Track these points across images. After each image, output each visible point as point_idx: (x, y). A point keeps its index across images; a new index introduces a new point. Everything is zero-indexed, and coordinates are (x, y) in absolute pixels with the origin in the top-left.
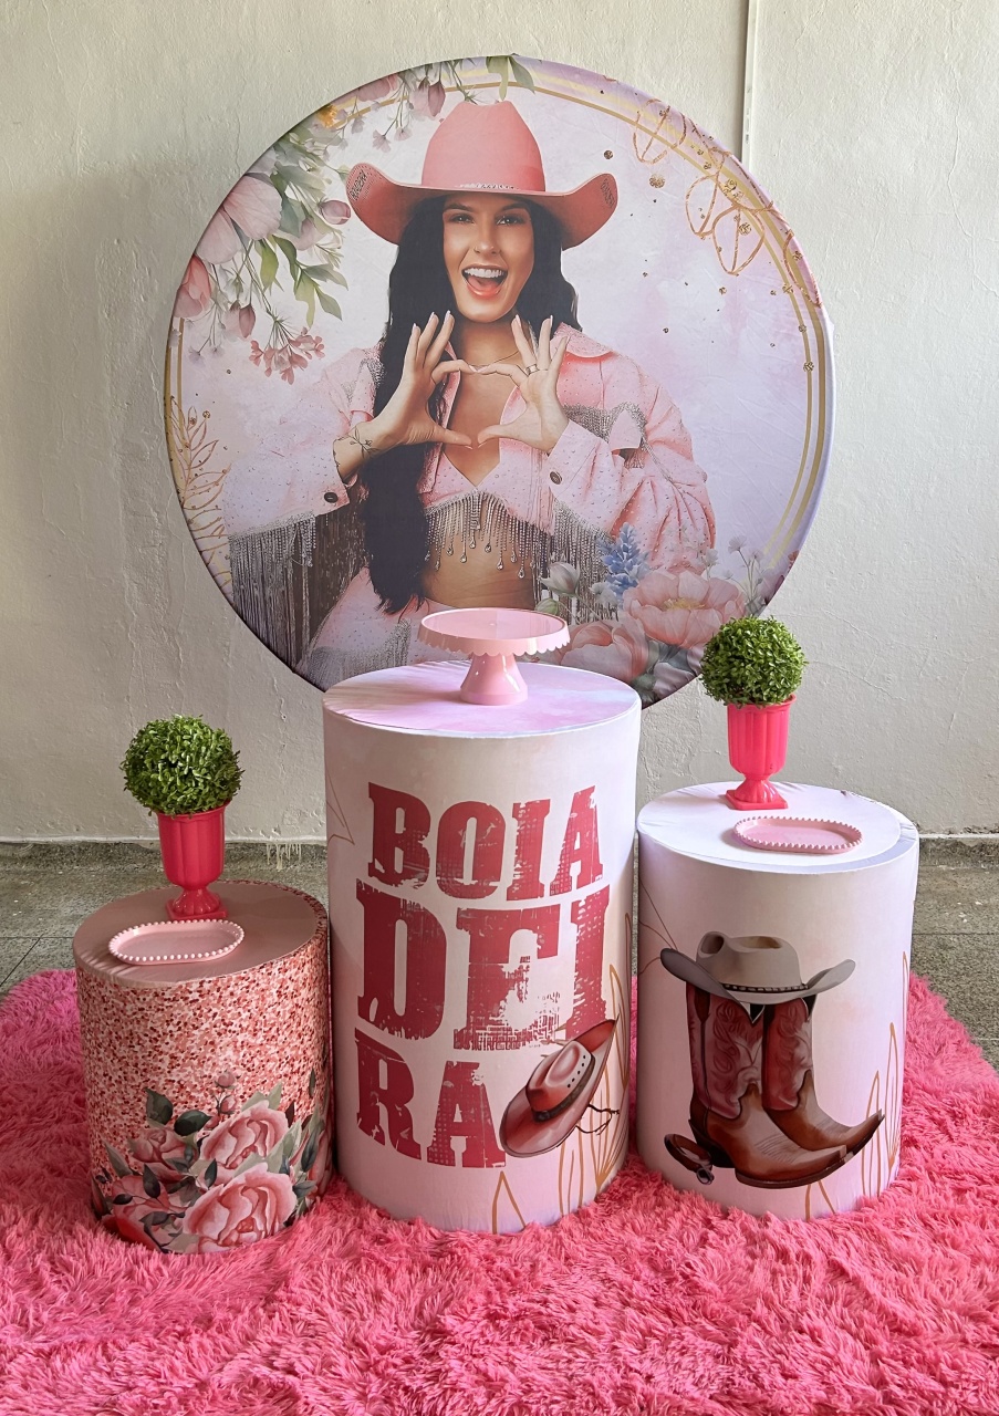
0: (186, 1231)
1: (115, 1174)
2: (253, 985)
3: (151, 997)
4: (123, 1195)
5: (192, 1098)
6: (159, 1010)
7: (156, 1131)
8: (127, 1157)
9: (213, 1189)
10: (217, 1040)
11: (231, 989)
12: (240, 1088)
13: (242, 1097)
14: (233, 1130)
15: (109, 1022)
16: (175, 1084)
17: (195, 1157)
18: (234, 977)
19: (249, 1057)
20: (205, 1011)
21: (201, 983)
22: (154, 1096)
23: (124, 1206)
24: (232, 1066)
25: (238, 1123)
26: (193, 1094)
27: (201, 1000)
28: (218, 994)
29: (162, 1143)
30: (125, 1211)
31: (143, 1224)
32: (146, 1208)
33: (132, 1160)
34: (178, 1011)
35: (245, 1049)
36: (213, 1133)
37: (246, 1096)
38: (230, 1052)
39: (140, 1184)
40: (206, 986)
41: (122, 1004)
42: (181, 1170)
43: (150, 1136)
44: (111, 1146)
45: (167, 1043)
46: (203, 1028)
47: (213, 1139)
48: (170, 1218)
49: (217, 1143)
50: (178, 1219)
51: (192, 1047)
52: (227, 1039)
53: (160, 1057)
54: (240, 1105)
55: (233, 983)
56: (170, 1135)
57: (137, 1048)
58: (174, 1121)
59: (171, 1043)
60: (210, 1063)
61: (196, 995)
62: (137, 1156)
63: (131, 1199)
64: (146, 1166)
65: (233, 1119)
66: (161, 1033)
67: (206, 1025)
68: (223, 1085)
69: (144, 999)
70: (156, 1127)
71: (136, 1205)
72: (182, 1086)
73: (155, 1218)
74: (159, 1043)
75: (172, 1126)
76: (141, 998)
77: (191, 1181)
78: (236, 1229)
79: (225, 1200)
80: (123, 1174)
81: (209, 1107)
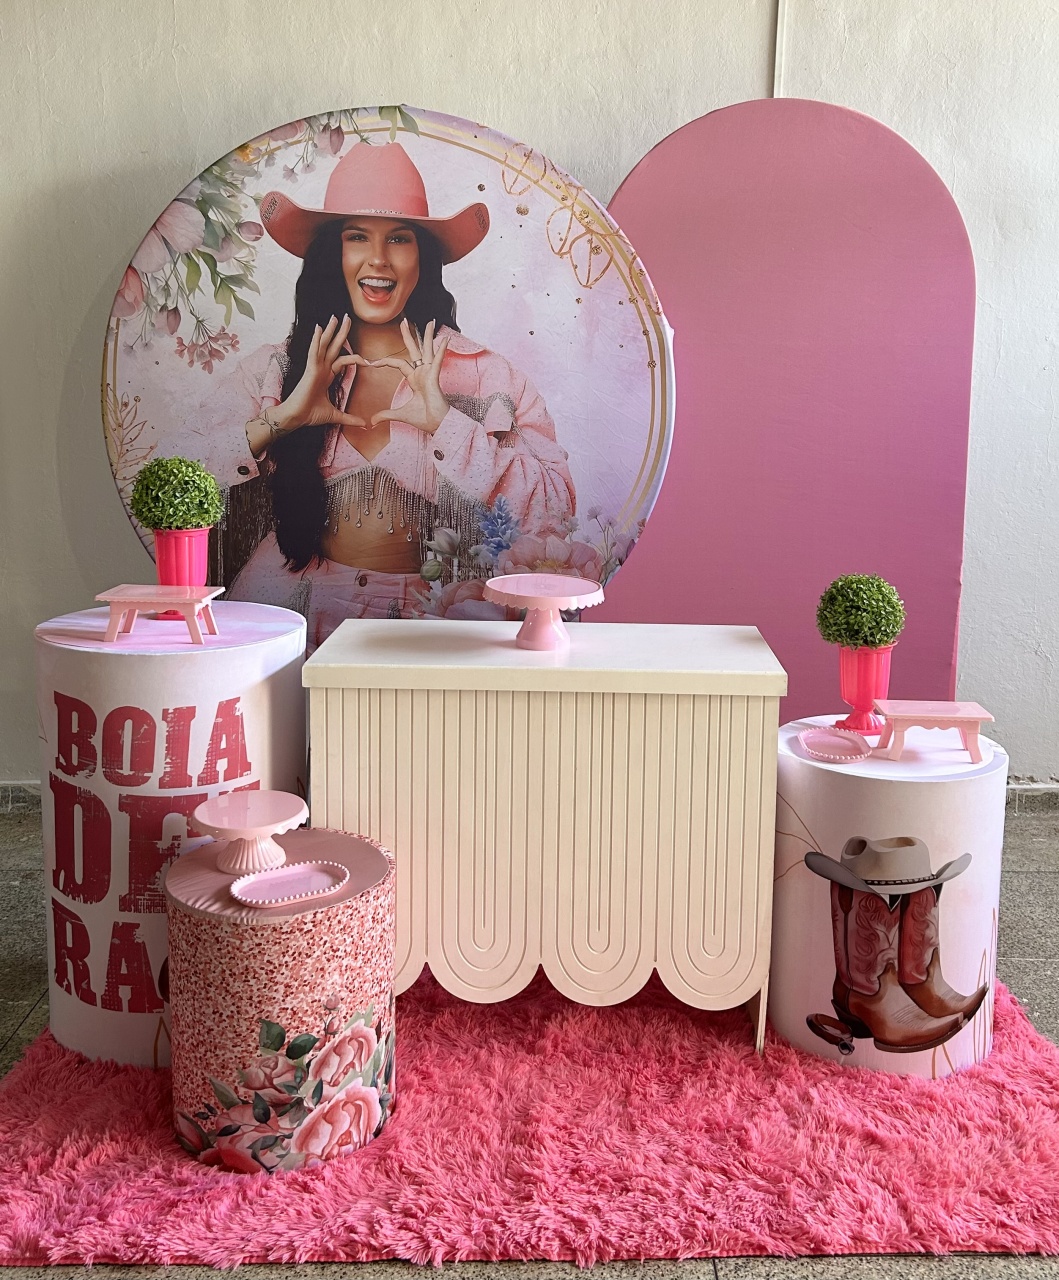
0: (293, 1151)
1: (221, 1107)
2: (356, 912)
3: (269, 932)
4: (230, 1126)
5: (303, 1022)
6: (276, 943)
7: (269, 1059)
8: (236, 1088)
9: (319, 1107)
10: (327, 966)
11: (338, 918)
12: (343, 1008)
13: (345, 1017)
14: (337, 1050)
15: (223, 961)
16: (289, 1011)
17: (304, 1079)
18: (342, 906)
19: (351, 980)
20: (317, 939)
21: (315, 914)
22: (268, 1024)
23: (230, 1137)
24: (338, 989)
25: (340, 1042)
26: (304, 1019)
27: (314, 930)
28: (328, 923)
29: (273, 1070)
30: (231, 1142)
31: (250, 1151)
32: (256, 1135)
33: (242, 1090)
34: (293, 943)
35: (348, 972)
36: (320, 1054)
37: (348, 1016)
38: (336, 976)
39: (249, 1112)
40: (319, 916)
41: (238, 942)
42: (291, 1092)
43: (263, 1064)
44: (217, 1081)
45: (283, 974)
46: (315, 955)
47: (320, 1060)
48: (279, 1141)
49: (323, 1063)
50: (286, 1140)
51: (305, 975)
52: (334, 964)
53: (275, 988)
54: (343, 1025)
55: (340, 912)
56: (282, 1060)
57: (252, 982)
58: (286, 1047)
59: (286, 973)
60: (320, 988)
61: (310, 926)
62: (247, 1086)
63: (239, 1127)
64: (256, 1094)
65: (337, 1038)
66: (277, 965)
67: (318, 953)
68: (330, 1008)
69: (262, 935)
70: (269, 1054)
71: (244, 1133)
72: (295, 1013)
73: (264, 1142)
74: (275, 974)
75: (284, 1052)
76: (259, 934)
77: (300, 1101)
78: (337, 1143)
79: (328, 1117)
80: (230, 1105)
81: (317, 1029)
